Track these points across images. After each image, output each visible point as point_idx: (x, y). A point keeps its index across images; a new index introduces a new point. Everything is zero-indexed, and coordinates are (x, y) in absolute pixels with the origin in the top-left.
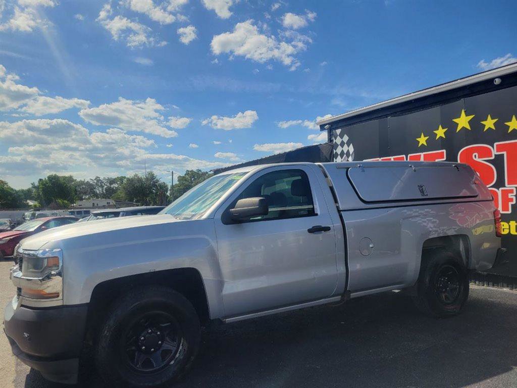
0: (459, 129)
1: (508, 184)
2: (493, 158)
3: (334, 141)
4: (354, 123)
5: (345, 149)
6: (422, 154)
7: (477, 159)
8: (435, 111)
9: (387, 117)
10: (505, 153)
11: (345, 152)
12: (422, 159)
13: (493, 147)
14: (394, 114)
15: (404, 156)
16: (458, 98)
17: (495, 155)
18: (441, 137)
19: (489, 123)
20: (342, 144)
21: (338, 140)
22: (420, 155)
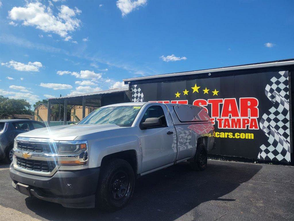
0: (194, 92)
1: (213, 116)
2: (207, 105)
3: (133, 90)
4: (144, 83)
5: (139, 95)
6: (177, 101)
7: (201, 105)
8: (184, 83)
9: (161, 82)
10: (212, 104)
11: (139, 96)
12: (177, 103)
13: (207, 101)
14: (164, 82)
15: (169, 101)
16: (194, 79)
17: (208, 104)
18: (186, 95)
19: (206, 91)
20: (137, 92)
21: (135, 90)
22: (176, 102)
